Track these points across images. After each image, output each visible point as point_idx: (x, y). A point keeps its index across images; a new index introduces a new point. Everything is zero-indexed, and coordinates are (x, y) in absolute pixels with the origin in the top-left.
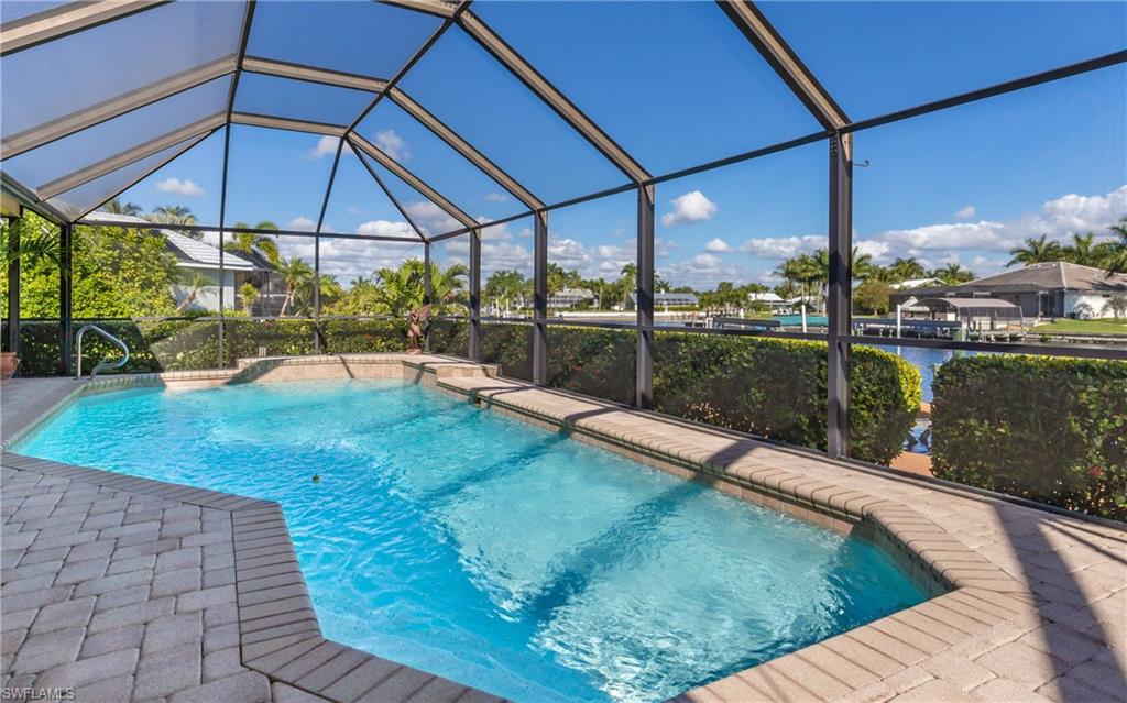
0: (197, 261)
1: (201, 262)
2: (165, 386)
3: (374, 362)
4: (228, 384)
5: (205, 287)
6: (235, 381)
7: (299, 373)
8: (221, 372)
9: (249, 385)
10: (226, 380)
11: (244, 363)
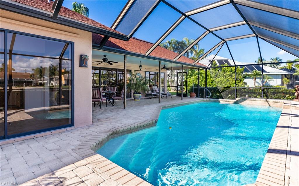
0: (268, 73)
1: (270, 73)
2: (220, 102)
3: (275, 102)
4: (233, 103)
5: (270, 79)
6: (235, 103)
7: (251, 103)
8: (231, 100)
9: (238, 104)
10: (233, 102)
11: (238, 99)
